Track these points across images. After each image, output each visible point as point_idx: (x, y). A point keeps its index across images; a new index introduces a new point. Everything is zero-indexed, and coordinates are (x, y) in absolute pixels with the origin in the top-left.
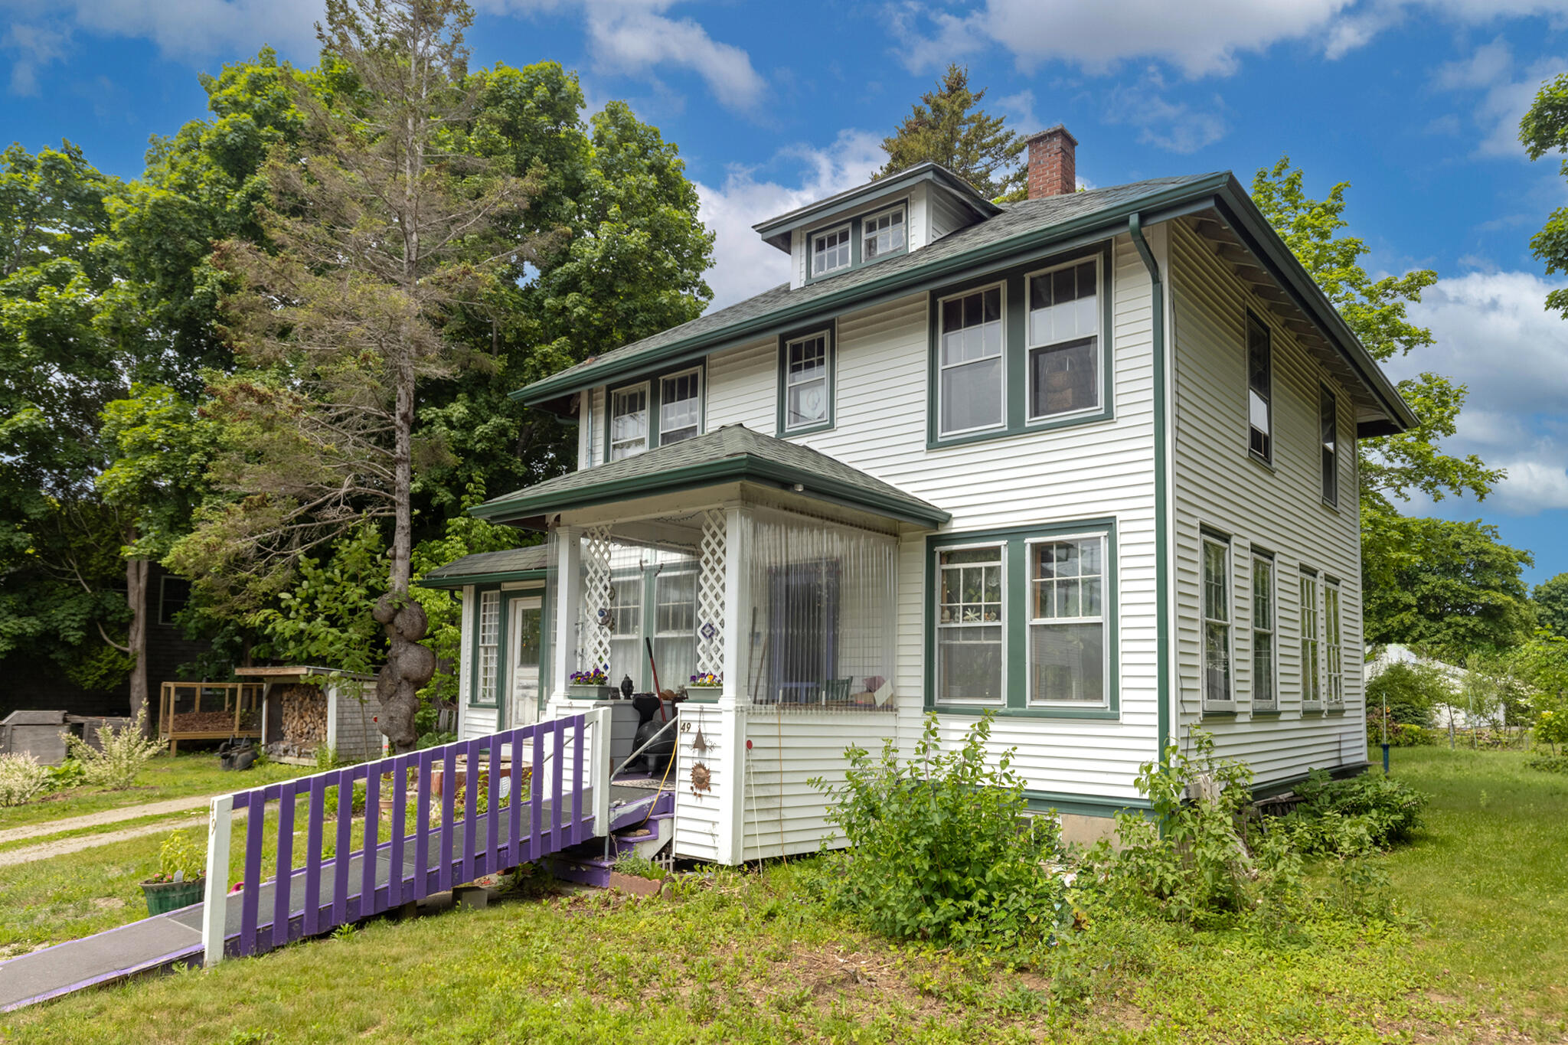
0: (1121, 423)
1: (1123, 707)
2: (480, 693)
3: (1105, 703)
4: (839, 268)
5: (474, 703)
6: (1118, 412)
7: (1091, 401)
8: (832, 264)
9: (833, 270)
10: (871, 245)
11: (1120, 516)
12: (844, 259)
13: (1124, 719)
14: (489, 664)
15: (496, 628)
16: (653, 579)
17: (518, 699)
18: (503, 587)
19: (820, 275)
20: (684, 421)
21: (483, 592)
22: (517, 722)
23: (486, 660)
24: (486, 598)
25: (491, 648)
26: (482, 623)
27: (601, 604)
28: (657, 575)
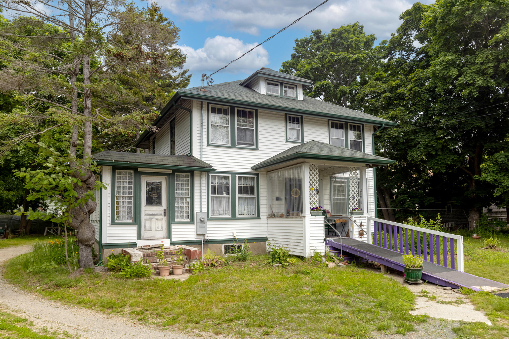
2: (115, 218)
4: (275, 94)
5: (113, 223)
8: (273, 91)
9: (273, 94)
10: (286, 92)
12: (277, 92)
14: (121, 204)
15: (130, 188)
16: (236, 176)
17: (146, 220)
18: (140, 170)
19: (269, 93)
20: (246, 126)
21: (117, 171)
22: (145, 230)
23: (118, 202)
24: (120, 174)
25: (123, 197)
26: (116, 185)
27: (315, 187)
28: (237, 175)
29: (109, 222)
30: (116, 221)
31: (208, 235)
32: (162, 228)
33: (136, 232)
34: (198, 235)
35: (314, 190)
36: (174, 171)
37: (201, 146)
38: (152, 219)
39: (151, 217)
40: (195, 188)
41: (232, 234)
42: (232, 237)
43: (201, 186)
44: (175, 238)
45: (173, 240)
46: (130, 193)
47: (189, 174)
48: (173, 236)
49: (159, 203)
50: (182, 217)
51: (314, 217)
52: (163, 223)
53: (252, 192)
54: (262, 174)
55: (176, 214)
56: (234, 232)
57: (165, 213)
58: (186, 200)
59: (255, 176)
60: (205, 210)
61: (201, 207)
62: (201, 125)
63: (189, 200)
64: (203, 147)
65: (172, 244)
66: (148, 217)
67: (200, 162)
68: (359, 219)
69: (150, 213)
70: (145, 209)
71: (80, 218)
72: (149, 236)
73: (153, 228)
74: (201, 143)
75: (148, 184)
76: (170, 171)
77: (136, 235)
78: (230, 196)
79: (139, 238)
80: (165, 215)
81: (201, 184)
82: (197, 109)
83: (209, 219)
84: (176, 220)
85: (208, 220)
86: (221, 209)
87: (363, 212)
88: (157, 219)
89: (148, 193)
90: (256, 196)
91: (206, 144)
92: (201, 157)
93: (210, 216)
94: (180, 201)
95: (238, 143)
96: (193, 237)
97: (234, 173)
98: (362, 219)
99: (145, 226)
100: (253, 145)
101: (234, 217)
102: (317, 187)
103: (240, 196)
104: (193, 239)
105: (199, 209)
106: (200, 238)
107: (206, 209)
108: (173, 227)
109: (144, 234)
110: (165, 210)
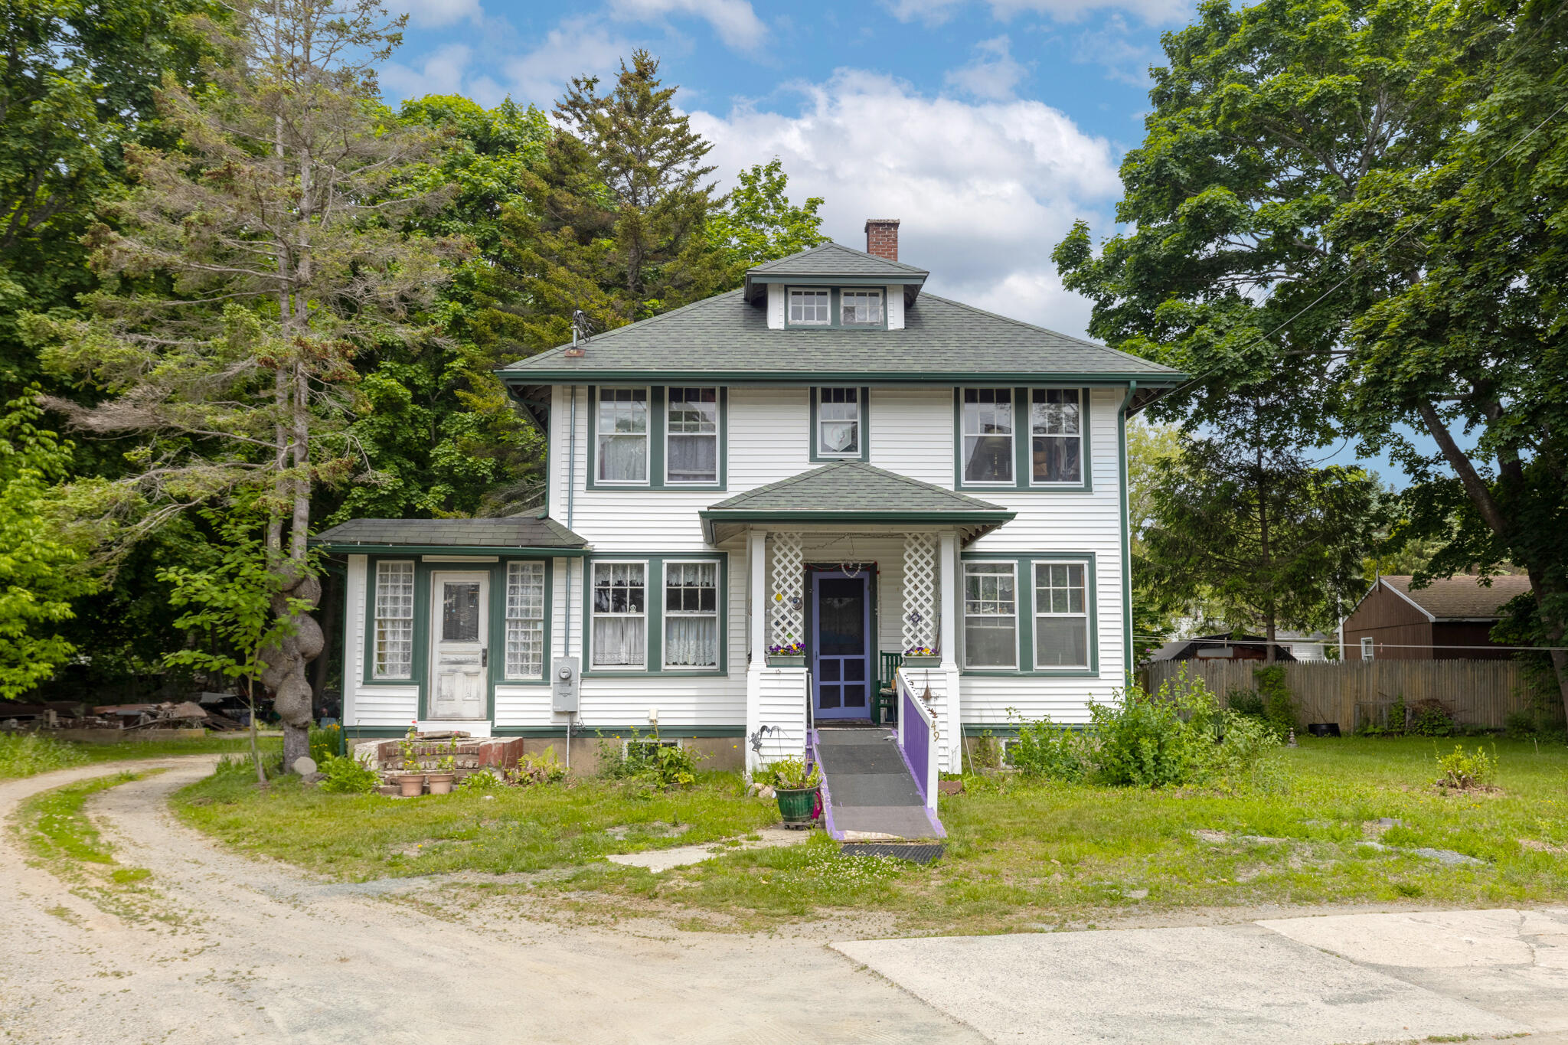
0: (1096, 495)
1: (1101, 669)
2: (375, 669)
3: (1088, 667)
4: (815, 322)
5: (368, 680)
6: (1095, 488)
7: (1076, 478)
8: (809, 315)
9: (810, 323)
10: (850, 311)
11: (1098, 553)
12: (822, 315)
13: (1101, 676)
14: (389, 638)
15: (406, 600)
16: (661, 564)
17: (442, 675)
18: (426, 559)
19: (798, 322)
20: (696, 428)
21: (379, 562)
22: (441, 698)
23: (382, 634)
24: (385, 568)
25: (393, 621)
26: (378, 594)
27: (791, 593)
28: (666, 561)
29: (361, 678)
30: (377, 677)
31: (584, 715)
32: (478, 694)
33: (416, 701)
34: (558, 713)
35: (790, 599)
36: (504, 559)
37: (571, 491)
38: (455, 671)
39: (454, 667)
40: (555, 597)
41: (646, 715)
42: (647, 723)
43: (568, 593)
44: (502, 719)
45: (497, 723)
46: (406, 612)
47: (543, 563)
48: (497, 715)
49: (472, 634)
50: (525, 669)
51: (773, 670)
52: (480, 683)
53: (708, 604)
54: (736, 554)
55: (507, 661)
56: (653, 708)
57: (484, 658)
58: (535, 626)
59: (717, 562)
60: (577, 651)
61: (567, 645)
62: (572, 438)
63: (540, 627)
64: (576, 494)
65: (497, 733)
66: (447, 667)
67: (568, 532)
68: (923, 677)
69: (452, 658)
70: (439, 649)
71: (281, 669)
72: (448, 712)
73: (458, 695)
74: (571, 484)
75: (449, 590)
76: (496, 559)
77: (415, 709)
78: (645, 615)
79: (423, 715)
80: (484, 665)
81: (568, 585)
82: (564, 401)
83: (587, 675)
84: (509, 676)
85: (583, 677)
86: (623, 649)
87: (941, 660)
88: (467, 674)
89: (448, 609)
90: (717, 614)
91: (584, 487)
92: (570, 520)
93: (591, 667)
94: (520, 630)
95: (671, 476)
96: (545, 719)
97: (656, 557)
98: (930, 677)
99: (440, 689)
100: (713, 477)
101: (654, 669)
102: (796, 593)
103: (674, 614)
104: (548, 723)
105: (562, 648)
106: (565, 722)
107: (580, 649)
108: (499, 692)
109: (435, 706)
110: (484, 651)
